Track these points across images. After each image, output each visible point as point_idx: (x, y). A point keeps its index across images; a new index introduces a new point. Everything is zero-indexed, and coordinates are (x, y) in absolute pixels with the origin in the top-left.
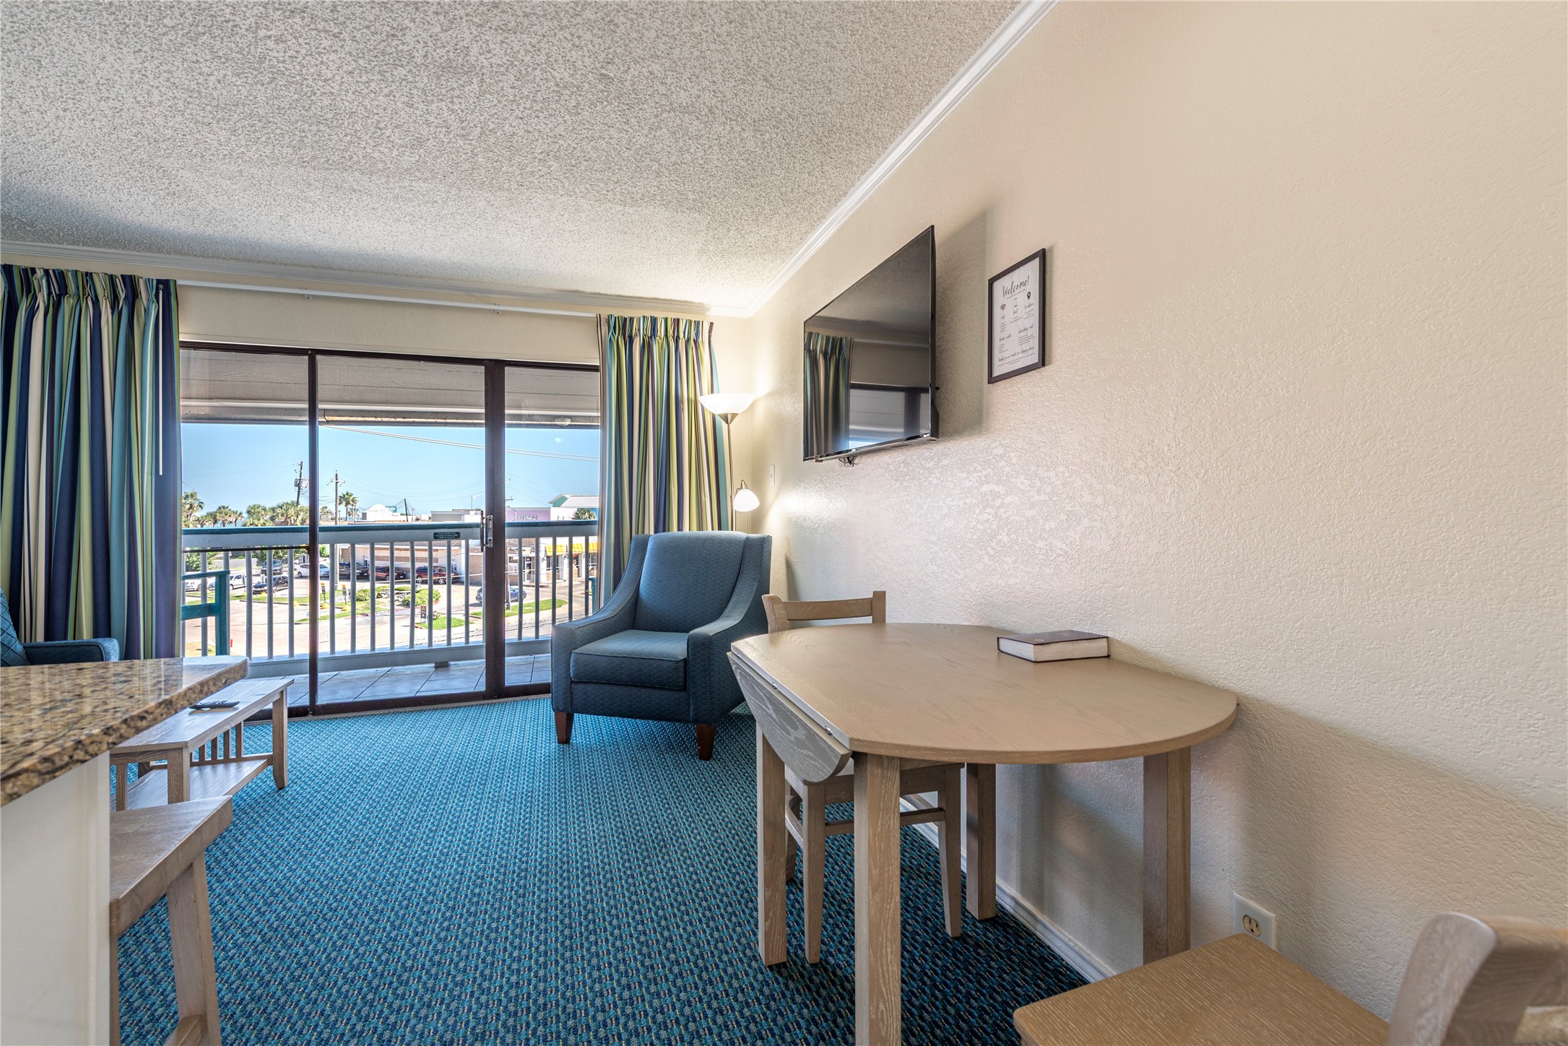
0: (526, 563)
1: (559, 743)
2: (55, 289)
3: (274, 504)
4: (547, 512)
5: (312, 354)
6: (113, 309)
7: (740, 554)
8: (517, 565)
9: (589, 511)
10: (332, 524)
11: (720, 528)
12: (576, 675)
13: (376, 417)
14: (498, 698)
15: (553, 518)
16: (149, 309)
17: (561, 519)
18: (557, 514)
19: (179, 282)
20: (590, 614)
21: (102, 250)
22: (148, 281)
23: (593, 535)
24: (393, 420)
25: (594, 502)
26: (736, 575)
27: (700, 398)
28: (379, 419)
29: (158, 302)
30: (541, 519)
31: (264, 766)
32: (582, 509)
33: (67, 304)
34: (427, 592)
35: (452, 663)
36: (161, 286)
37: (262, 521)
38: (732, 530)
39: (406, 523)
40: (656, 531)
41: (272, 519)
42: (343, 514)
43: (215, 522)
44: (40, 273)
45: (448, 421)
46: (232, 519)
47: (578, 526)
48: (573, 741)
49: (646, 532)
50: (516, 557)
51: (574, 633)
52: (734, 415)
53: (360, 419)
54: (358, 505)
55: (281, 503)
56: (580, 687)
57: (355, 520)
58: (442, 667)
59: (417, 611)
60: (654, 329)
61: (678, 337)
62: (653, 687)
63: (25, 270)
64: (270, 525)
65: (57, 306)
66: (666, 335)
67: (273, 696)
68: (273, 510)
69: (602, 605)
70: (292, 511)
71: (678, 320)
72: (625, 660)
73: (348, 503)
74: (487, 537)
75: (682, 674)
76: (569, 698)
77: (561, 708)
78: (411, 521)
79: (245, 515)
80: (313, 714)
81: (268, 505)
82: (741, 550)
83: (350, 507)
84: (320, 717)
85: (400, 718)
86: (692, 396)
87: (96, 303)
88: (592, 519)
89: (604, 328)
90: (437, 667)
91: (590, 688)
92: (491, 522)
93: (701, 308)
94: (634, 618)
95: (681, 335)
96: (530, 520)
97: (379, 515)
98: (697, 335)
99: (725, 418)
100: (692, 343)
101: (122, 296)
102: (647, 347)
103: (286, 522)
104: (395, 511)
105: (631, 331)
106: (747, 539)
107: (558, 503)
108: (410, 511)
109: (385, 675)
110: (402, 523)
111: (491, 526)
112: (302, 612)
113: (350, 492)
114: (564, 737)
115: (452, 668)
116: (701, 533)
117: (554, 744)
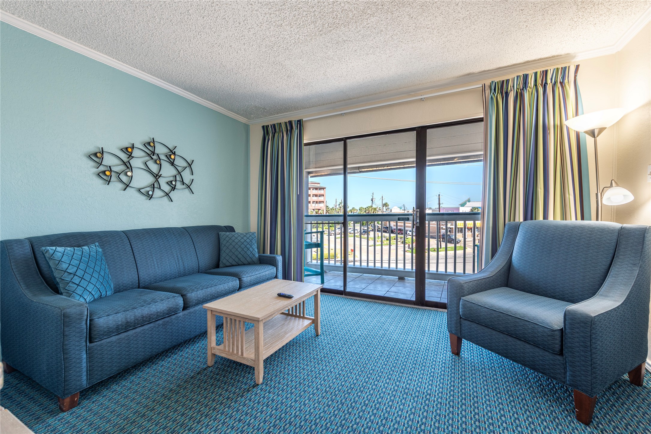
0: (449, 230)
1: (452, 353)
2: (274, 132)
3: (366, 207)
4: (458, 209)
5: (344, 140)
6: (287, 134)
7: (615, 241)
8: (445, 230)
9: (478, 208)
10: (381, 213)
11: (583, 218)
12: (463, 315)
13: (376, 168)
14: (422, 306)
15: (461, 211)
16: (296, 132)
17: (464, 212)
18: (462, 210)
19: (304, 120)
20: (476, 272)
21: (285, 114)
22: (295, 121)
23: (478, 220)
24: (383, 168)
25: (479, 204)
26: (610, 259)
27: (565, 123)
28: (378, 169)
29: (298, 129)
30: (455, 212)
31: (310, 324)
32: (474, 208)
33: (276, 135)
34: (411, 239)
35: (406, 278)
36: (299, 123)
37: (362, 212)
38: (597, 219)
39: (404, 213)
40: (525, 219)
41: (365, 211)
42: (385, 210)
43: (351, 212)
44: (270, 126)
45: (405, 166)
46: (355, 212)
47: (472, 215)
48: (462, 354)
49: (517, 220)
50: (444, 227)
51: (462, 286)
52: (601, 130)
53: (371, 169)
54: (389, 207)
55: (367, 207)
56: (467, 323)
57: (388, 212)
58: (401, 279)
59: (407, 246)
60: (525, 83)
61: (546, 83)
62: (527, 341)
63: (266, 126)
64: (364, 214)
65: (274, 136)
66: (536, 85)
67: (313, 293)
68: (365, 208)
69: (483, 267)
70: (370, 209)
71: (547, 71)
72: (502, 315)
73: (386, 206)
74: (416, 221)
75: (558, 342)
76: (459, 328)
77: (453, 332)
78: (406, 212)
79: (359, 210)
80: (345, 295)
81: (364, 207)
82: (616, 237)
83: (387, 207)
84: (347, 297)
85: (376, 306)
86: (558, 122)
87: (283, 133)
88: (479, 212)
89: (488, 92)
90: (399, 279)
91: (474, 325)
92: (418, 213)
93: (568, 57)
94: (508, 279)
95: (549, 81)
96: (450, 212)
97: (396, 210)
98: (563, 78)
99: (592, 133)
100: (559, 84)
101: (289, 129)
102: (520, 96)
103: (369, 213)
104: (401, 209)
105: (507, 88)
106: (622, 228)
107: (463, 205)
108: (405, 209)
109: (378, 279)
110: (403, 213)
111: (418, 215)
112: (371, 243)
113: (387, 202)
114: (457, 351)
115: (406, 281)
116: (564, 222)
117: (449, 353)
